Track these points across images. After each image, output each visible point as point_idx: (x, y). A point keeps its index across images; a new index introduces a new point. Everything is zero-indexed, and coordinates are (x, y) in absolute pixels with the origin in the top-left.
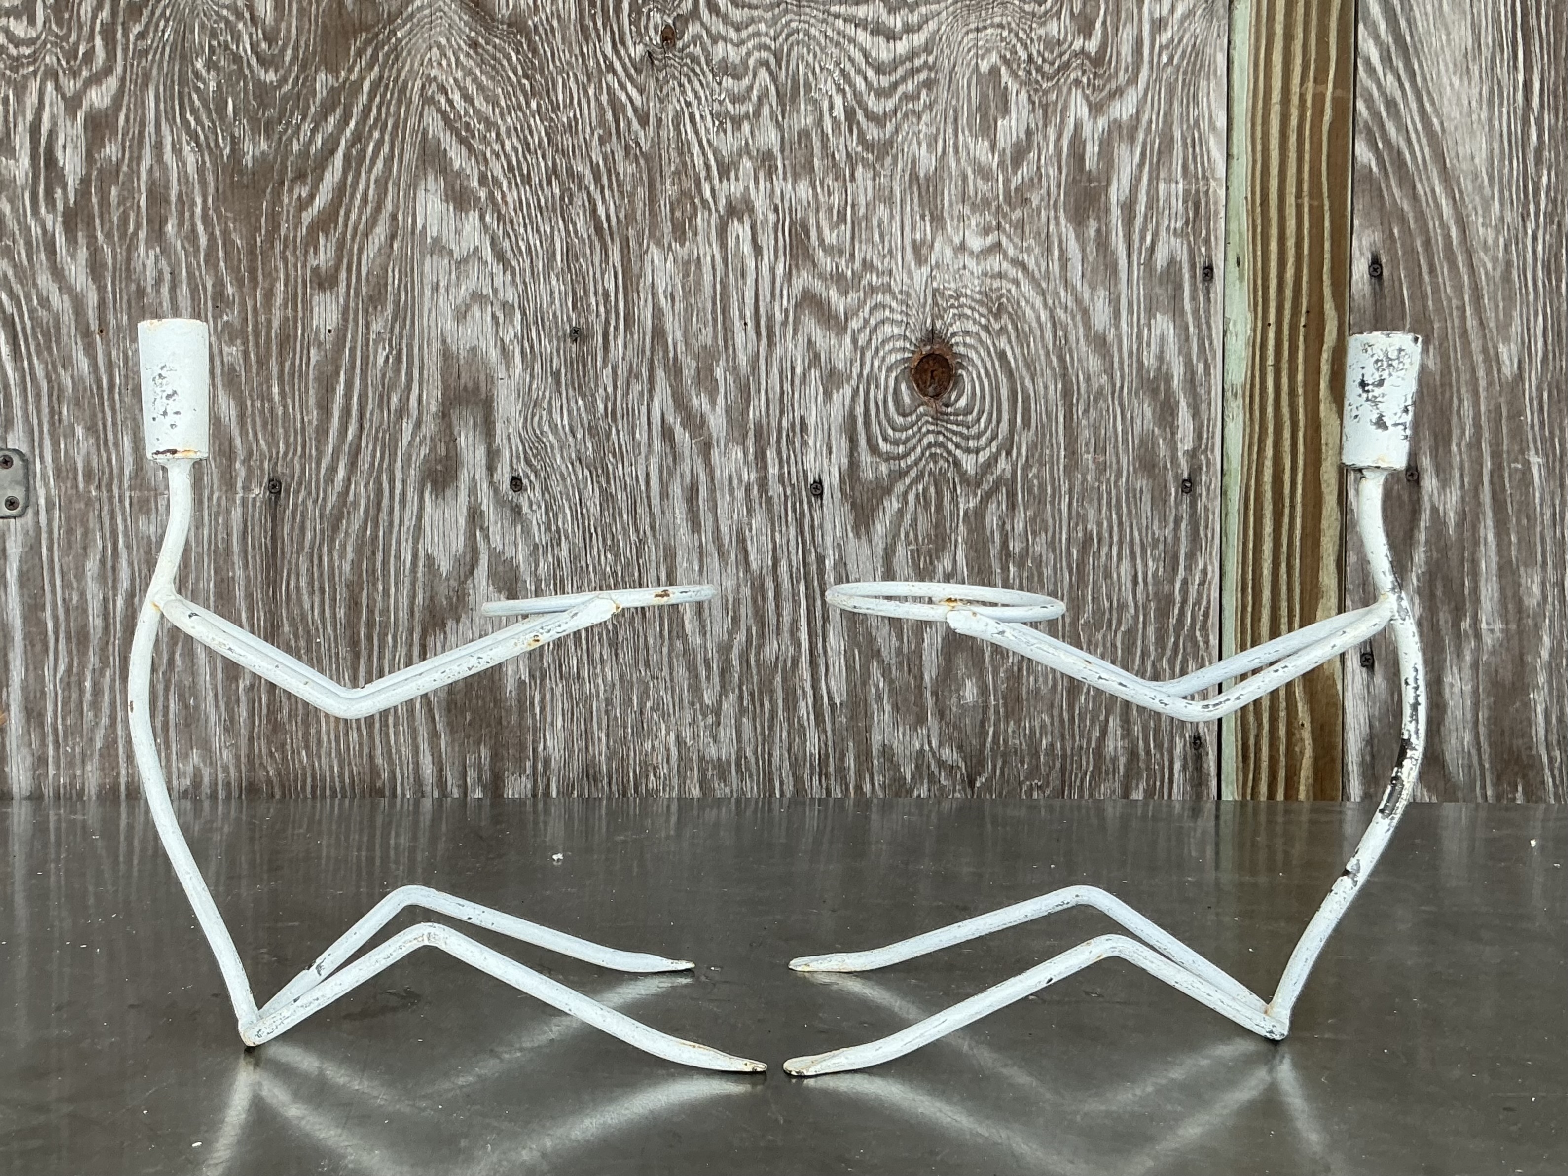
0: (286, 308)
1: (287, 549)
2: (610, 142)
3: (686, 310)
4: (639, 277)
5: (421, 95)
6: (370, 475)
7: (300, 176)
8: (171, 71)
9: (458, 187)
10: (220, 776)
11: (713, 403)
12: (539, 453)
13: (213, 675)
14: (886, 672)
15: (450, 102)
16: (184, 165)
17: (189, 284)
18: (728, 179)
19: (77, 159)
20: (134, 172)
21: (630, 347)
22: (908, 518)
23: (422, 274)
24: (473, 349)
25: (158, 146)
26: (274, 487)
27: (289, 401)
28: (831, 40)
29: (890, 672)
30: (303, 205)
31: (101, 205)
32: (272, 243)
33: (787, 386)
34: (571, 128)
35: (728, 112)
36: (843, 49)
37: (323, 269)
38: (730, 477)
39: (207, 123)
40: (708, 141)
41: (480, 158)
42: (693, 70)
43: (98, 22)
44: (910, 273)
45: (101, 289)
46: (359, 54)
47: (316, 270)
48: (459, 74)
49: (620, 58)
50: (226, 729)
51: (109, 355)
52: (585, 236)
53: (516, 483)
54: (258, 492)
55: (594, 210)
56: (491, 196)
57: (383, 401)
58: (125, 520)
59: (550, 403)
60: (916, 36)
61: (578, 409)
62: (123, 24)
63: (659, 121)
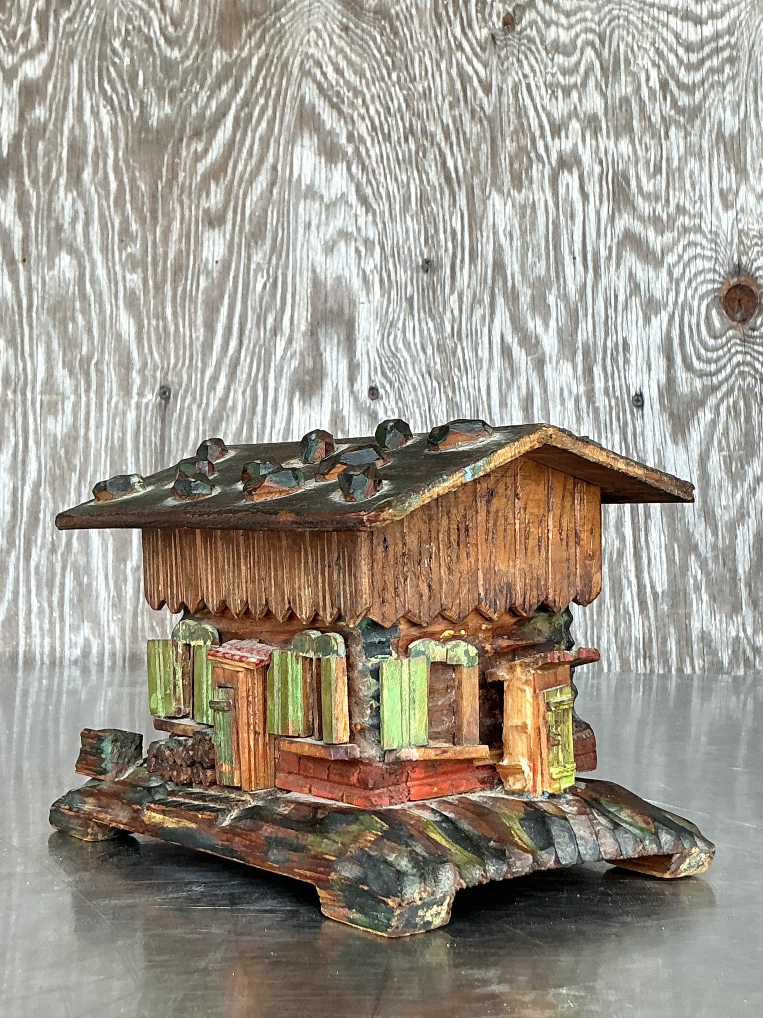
0: (180, 241)
1: (173, 447)
2: (459, 106)
3: (522, 246)
4: (482, 218)
5: (300, 69)
6: (247, 383)
7: (197, 134)
8: (93, 48)
9: (328, 143)
10: (107, 647)
11: (546, 325)
12: (393, 367)
13: (105, 556)
14: (703, 565)
15: (324, 74)
16: (101, 124)
17: (100, 222)
18: (560, 138)
19: (12, 119)
20: (59, 130)
21: (474, 277)
22: (720, 427)
23: (296, 214)
24: (339, 279)
25: (79, 110)
26: (165, 393)
27: (180, 320)
28: (647, 24)
29: (707, 565)
30: (198, 158)
31: (29, 156)
32: (171, 189)
33: (611, 312)
34: (426, 95)
35: (559, 83)
36: (657, 31)
37: (213, 210)
38: (562, 390)
39: (121, 90)
40: (543, 106)
41: (349, 120)
42: (530, 49)
43: (34, 10)
44: (718, 215)
45: (26, 226)
46: (250, 36)
47: (207, 211)
48: (333, 52)
49: (468, 40)
50: (114, 605)
51: (29, 280)
52: (437, 184)
53: (373, 392)
54: (151, 397)
55: (444, 163)
56: (357, 151)
57: (261, 320)
58: (35, 420)
59: (404, 324)
60: (719, 22)
61: (429, 330)
62: (55, 11)
63: (500, 90)
